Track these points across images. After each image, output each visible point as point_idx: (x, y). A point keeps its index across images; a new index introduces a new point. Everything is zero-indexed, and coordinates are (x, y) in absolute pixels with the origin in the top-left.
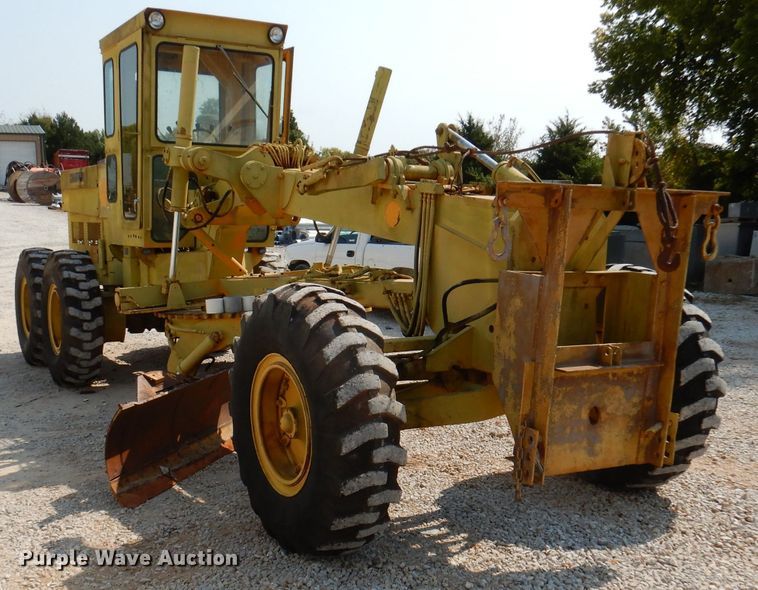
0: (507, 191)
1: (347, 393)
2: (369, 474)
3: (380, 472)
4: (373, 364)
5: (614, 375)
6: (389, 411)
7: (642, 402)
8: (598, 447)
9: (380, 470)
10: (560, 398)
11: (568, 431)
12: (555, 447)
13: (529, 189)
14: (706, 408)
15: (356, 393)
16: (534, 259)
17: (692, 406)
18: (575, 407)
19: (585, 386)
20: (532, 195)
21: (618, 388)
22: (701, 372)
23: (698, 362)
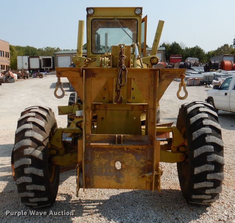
0: (61, 71)
1: (17, 146)
2: (24, 177)
3: (28, 177)
4: (31, 136)
5: (127, 149)
6: (32, 154)
7: (145, 162)
8: (122, 179)
9: (29, 176)
10: (98, 156)
11: (104, 170)
12: (97, 177)
13: (72, 70)
14: (208, 169)
15: (20, 146)
16: (104, 98)
17: (200, 168)
18: (107, 161)
19: (111, 152)
20: (73, 72)
21: (130, 154)
22: (204, 152)
23: (203, 147)
